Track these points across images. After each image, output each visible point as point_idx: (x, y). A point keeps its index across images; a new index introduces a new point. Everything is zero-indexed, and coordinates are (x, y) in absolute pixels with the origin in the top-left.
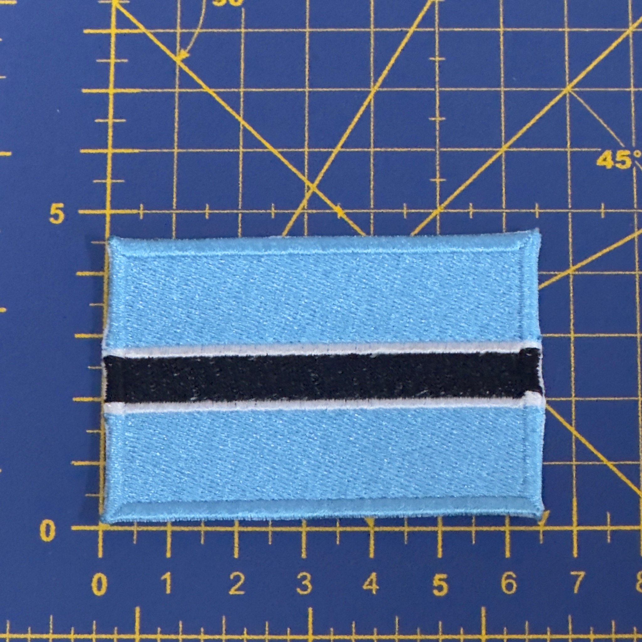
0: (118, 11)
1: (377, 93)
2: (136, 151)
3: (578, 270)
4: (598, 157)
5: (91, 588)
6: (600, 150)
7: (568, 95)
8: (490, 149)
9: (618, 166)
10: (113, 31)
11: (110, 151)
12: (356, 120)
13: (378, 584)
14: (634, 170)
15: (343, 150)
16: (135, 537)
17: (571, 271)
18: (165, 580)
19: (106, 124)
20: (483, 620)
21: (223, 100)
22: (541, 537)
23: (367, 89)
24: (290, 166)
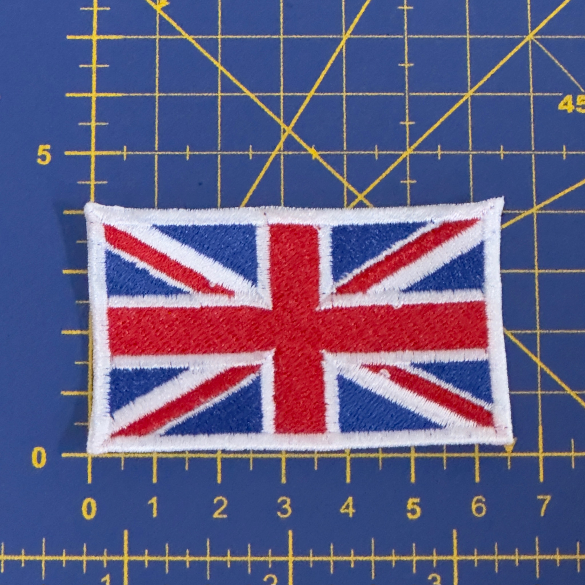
1: (348, 41)
2: (120, 95)
3: (541, 209)
4: (560, 102)
5: (81, 512)
6: (561, 94)
7: (530, 43)
8: (457, 94)
9: (579, 110)
11: (94, 95)
12: (329, 66)
13: (354, 506)
15: (316, 94)
16: (123, 464)
17: (535, 210)
18: (152, 504)
19: (90, 69)
20: (455, 542)
21: (202, 46)
22: (509, 463)
23: (339, 36)
24: (267, 110)
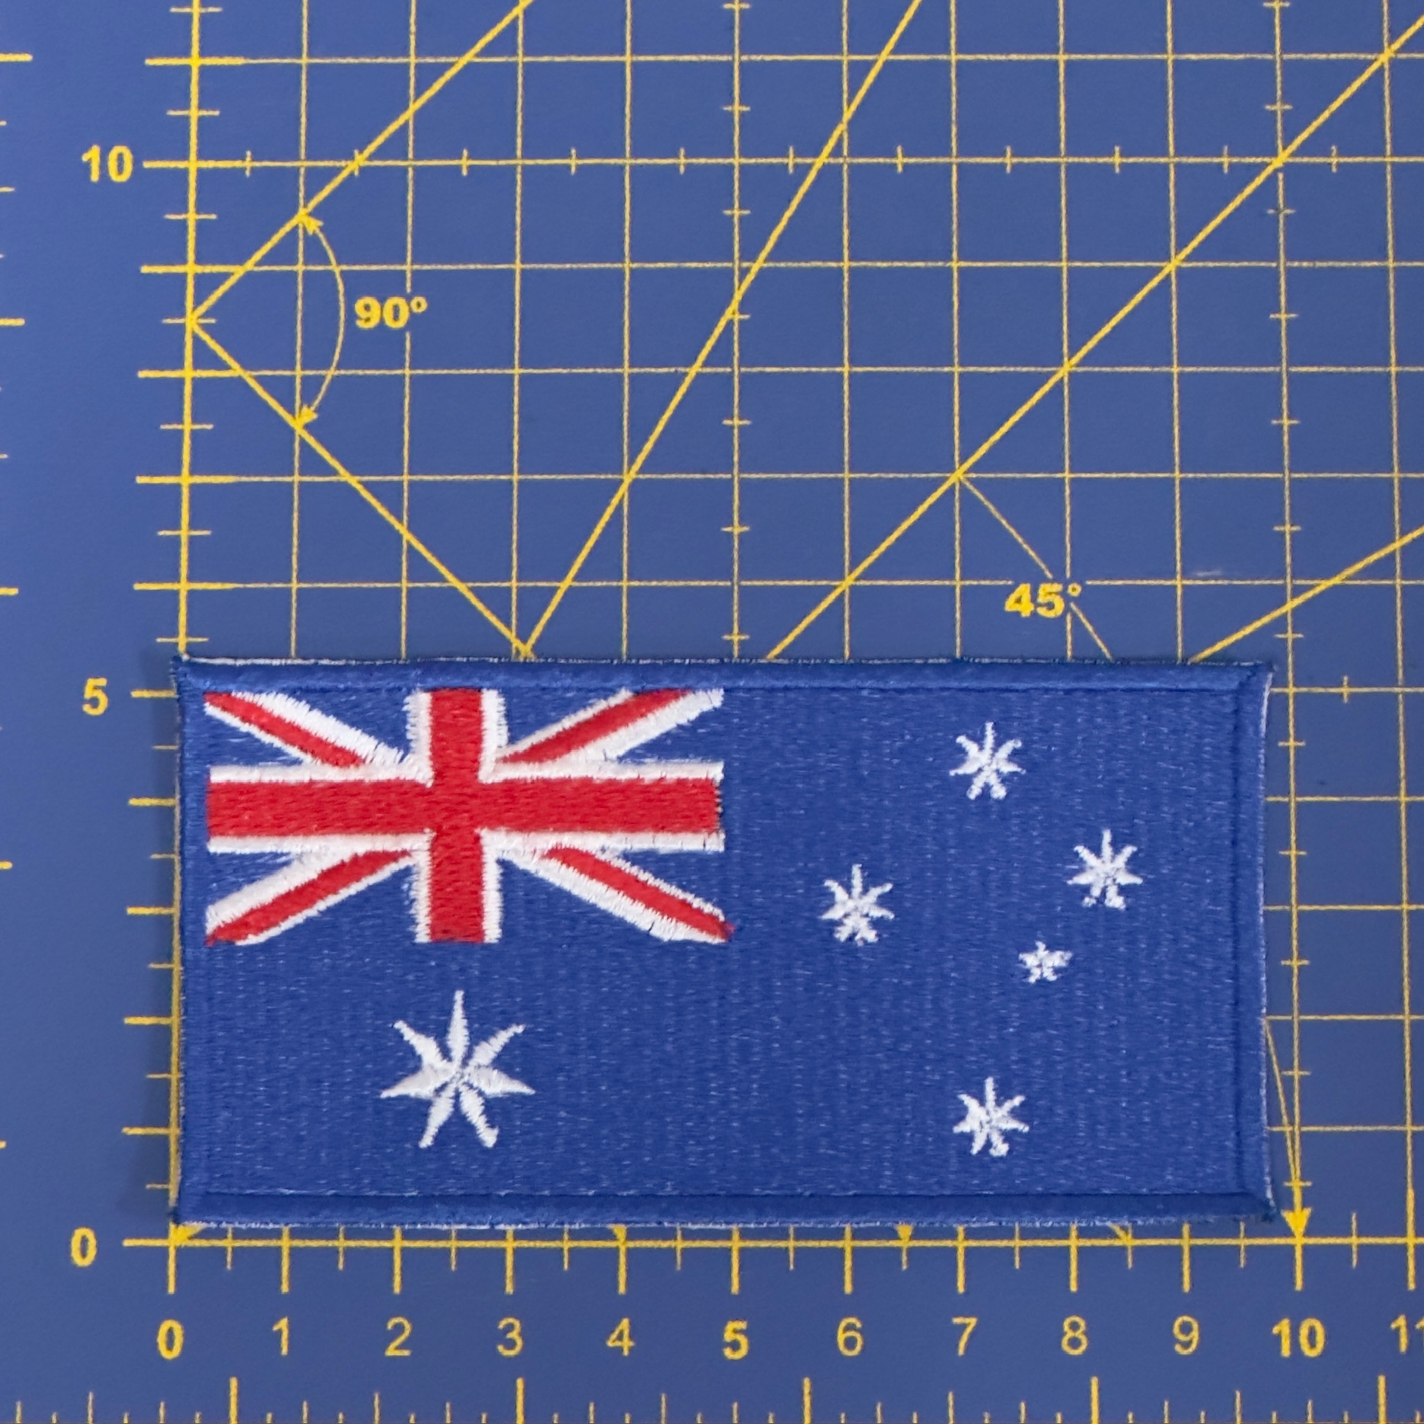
0: (196, 339)
1: (635, 484)
2: (229, 586)
4: (1007, 596)
5: (156, 1344)
6: (1010, 583)
7: (957, 487)
8: (824, 583)
9: (1042, 611)
10: (188, 373)
11: (183, 587)
12: (598, 531)
13: (631, 1337)
14: (1069, 618)
15: (576, 584)
16: (229, 1259)
18: (280, 1332)
19: (177, 540)
20: (807, 1400)
21: (376, 495)
22: (904, 1258)
23: (616, 476)
24: (487, 614)
